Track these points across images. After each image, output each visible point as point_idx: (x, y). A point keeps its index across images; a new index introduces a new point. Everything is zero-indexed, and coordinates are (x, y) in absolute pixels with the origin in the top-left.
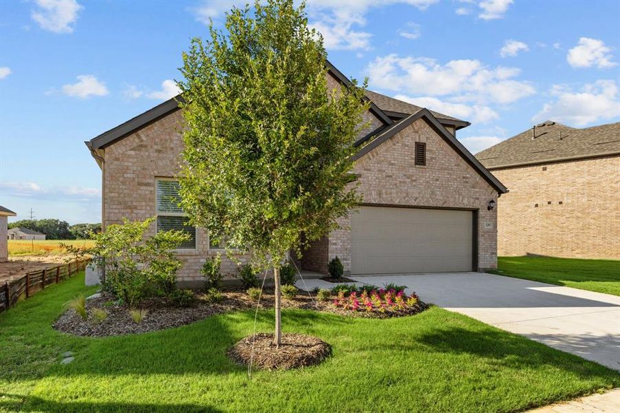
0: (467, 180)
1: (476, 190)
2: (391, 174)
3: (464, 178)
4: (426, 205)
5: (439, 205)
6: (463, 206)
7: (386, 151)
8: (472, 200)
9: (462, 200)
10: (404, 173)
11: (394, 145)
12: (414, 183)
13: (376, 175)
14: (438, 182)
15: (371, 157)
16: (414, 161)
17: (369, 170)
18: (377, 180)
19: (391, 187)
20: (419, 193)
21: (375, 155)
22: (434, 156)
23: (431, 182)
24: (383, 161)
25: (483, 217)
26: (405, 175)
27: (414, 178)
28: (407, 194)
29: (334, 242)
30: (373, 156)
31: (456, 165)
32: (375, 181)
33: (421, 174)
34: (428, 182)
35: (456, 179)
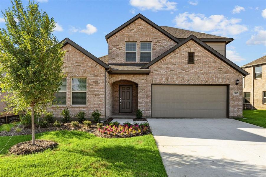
0: (221, 69)
1: (227, 74)
2: (173, 69)
3: (219, 68)
4: (194, 83)
5: (203, 83)
6: (218, 84)
7: (171, 58)
8: (224, 80)
9: (218, 80)
10: (181, 68)
11: (176, 55)
12: (187, 73)
13: (165, 70)
14: (202, 72)
15: (162, 62)
16: (187, 62)
17: (161, 68)
18: (166, 73)
19: (174, 75)
20: (190, 78)
21: (164, 60)
22: (200, 58)
23: (198, 72)
24: (169, 63)
25: (233, 89)
26: (182, 69)
27: (187, 70)
28: (183, 78)
29: (141, 102)
30: (163, 61)
31: (213, 62)
32: (165, 73)
33: (191, 68)
34: (195, 72)
35: (214, 69)
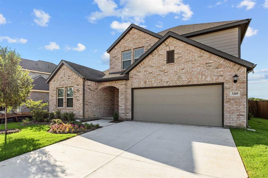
0: (210, 65)
1: (220, 70)
2: (151, 72)
3: (206, 64)
4: (174, 85)
5: (185, 83)
6: (206, 83)
7: (149, 61)
8: (215, 78)
9: (205, 79)
10: (159, 69)
11: (153, 56)
12: (166, 74)
13: (143, 74)
14: (184, 70)
15: (141, 66)
16: (166, 62)
17: (140, 72)
18: (144, 76)
19: (152, 78)
20: (169, 79)
21: (143, 64)
22: (180, 56)
23: (178, 71)
24: (147, 66)
26: (160, 71)
27: (166, 71)
28: (161, 80)
29: (121, 105)
30: (142, 65)
31: (199, 57)
32: (143, 76)
33: (170, 68)
34: (176, 72)
35: (199, 66)
